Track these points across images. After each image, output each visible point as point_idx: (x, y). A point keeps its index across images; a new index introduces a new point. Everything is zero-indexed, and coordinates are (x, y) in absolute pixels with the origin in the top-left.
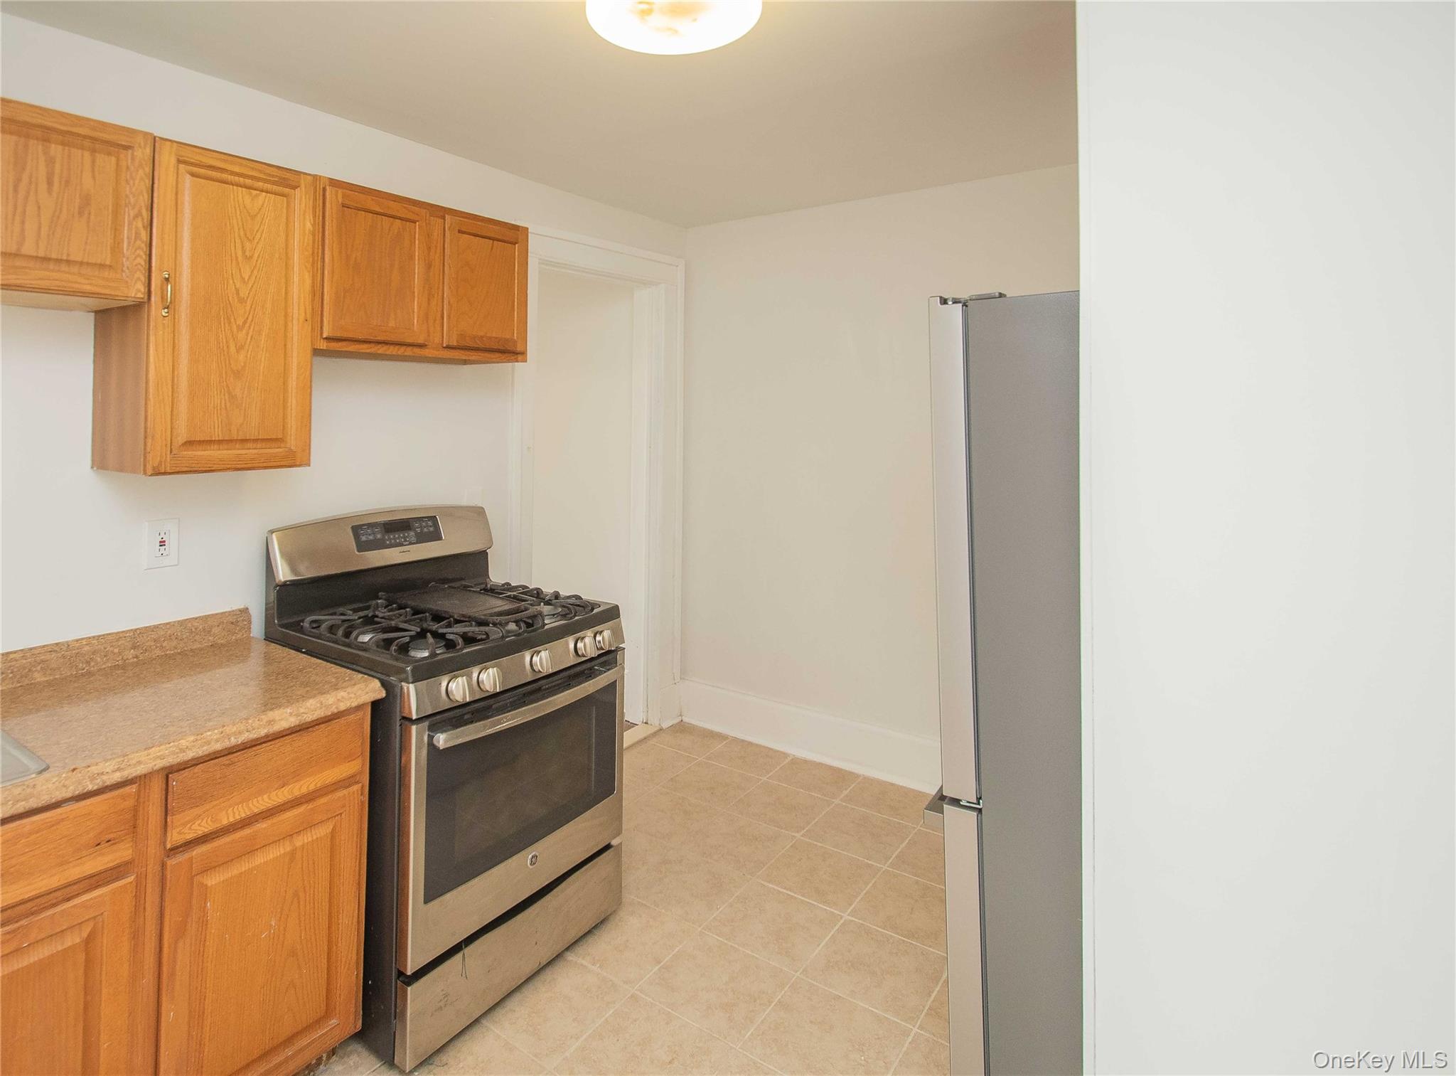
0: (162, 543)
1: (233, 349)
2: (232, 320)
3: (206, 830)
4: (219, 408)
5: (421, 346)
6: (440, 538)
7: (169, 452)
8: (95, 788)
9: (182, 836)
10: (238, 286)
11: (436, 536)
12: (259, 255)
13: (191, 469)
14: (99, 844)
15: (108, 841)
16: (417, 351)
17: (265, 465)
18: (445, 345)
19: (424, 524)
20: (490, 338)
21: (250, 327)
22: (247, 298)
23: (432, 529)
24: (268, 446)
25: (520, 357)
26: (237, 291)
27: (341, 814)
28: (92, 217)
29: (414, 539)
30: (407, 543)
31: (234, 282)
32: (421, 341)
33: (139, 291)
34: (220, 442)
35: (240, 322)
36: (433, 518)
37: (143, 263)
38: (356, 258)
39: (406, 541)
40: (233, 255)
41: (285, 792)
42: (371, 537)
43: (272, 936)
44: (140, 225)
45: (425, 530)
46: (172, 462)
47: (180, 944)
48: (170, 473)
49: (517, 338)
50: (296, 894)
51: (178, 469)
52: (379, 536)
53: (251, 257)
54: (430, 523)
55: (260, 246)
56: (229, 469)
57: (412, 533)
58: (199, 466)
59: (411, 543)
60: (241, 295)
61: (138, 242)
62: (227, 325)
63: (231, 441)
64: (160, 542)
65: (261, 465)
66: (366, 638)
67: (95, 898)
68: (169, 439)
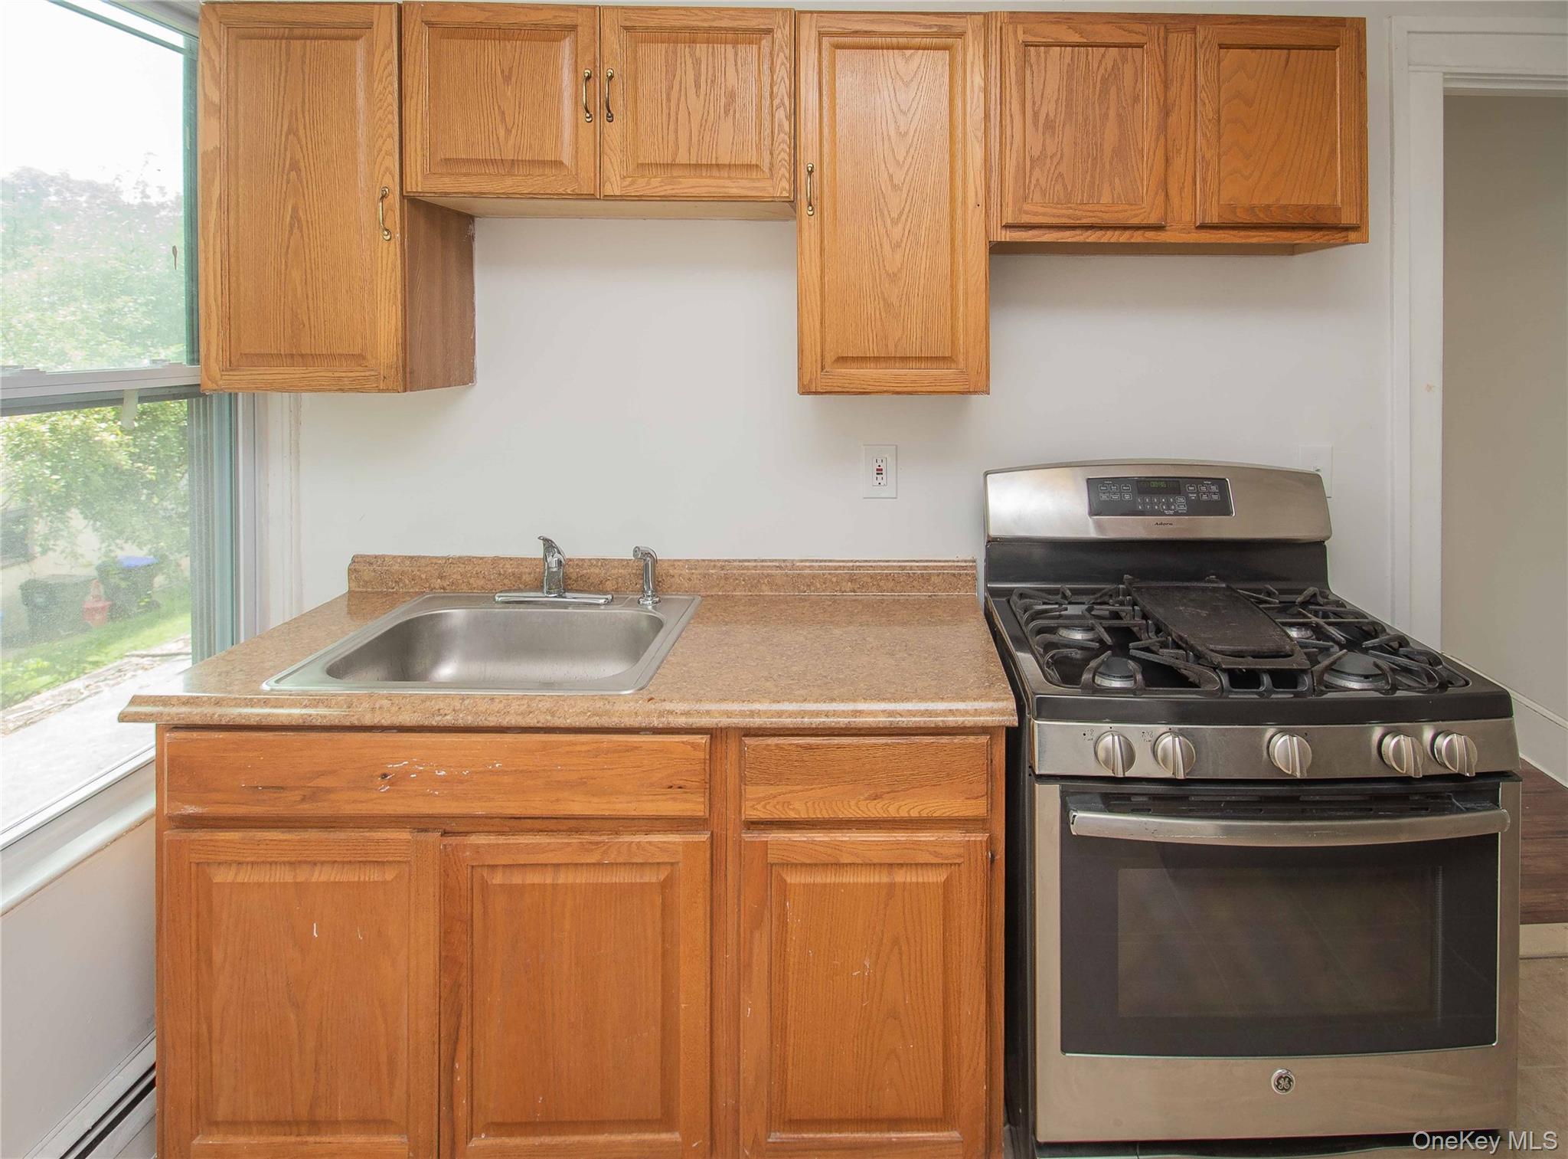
0: (879, 471)
1: (887, 247)
2: (886, 213)
3: (783, 817)
4: (873, 319)
5: (1158, 228)
6: (1228, 513)
7: (819, 370)
8: (661, 726)
9: (755, 813)
10: (891, 171)
11: (1222, 508)
12: (916, 130)
13: (843, 390)
14: (671, 787)
15: (680, 788)
16: (1151, 236)
17: (928, 389)
18: (1198, 224)
19: (1204, 489)
20: (1285, 207)
21: (907, 220)
22: (903, 184)
23: (1215, 497)
24: (934, 366)
25: (1352, 235)
26: (891, 177)
27: (959, 865)
28: (737, 115)
29: (1183, 508)
30: (1172, 512)
31: (886, 167)
32: (1153, 220)
33: (784, 189)
34: (877, 359)
35: (895, 215)
36: (1221, 483)
37: (787, 158)
38: (1047, 115)
39: (1169, 508)
40: (885, 134)
41: (879, 806)
42: (1115, 497)
43: (866, 979)
44: (783, 116)
45: (1205, 497)
46: (823, 380)
47: (757, 935)
48: (822, 393)
49: (1342, 201)
50: (896, 941)
51: (829, 389)
52: (1127, 497)
53: (906, 133)
54: (1214, 488)
55: (917, 116)
56: (885, 392)
57: (1181, 500)
58: (852, 386)
59: (1176, 514)
60: (896, 181)
61: (782, 135)
62: (879, 220)
63: (889, 358)
64: (877, 470)
65: (924, 389)
66: (1078, 636)
67: (668, 843)
68: (819, 355)
